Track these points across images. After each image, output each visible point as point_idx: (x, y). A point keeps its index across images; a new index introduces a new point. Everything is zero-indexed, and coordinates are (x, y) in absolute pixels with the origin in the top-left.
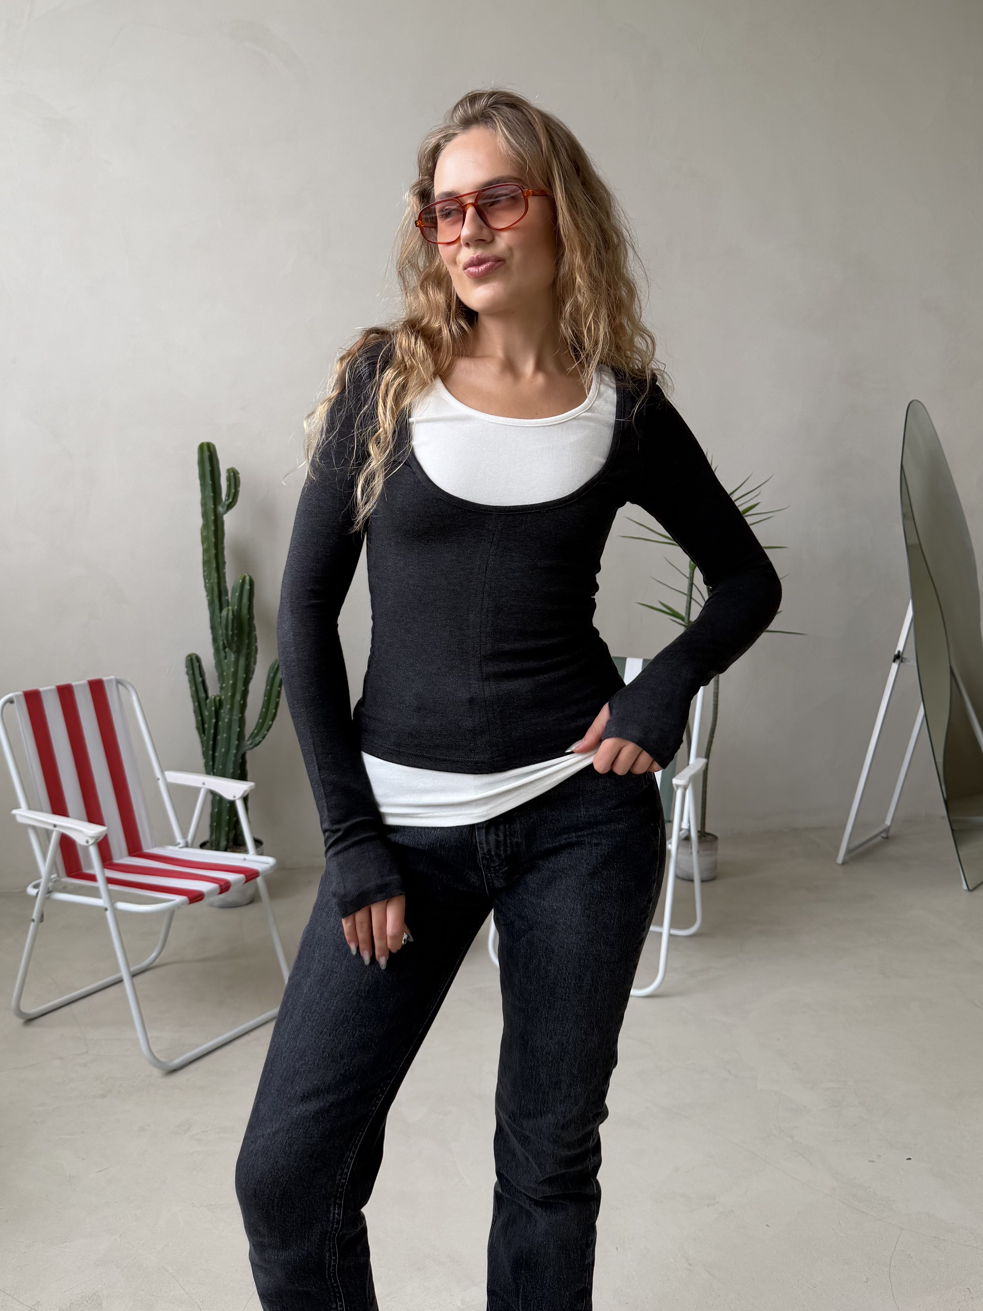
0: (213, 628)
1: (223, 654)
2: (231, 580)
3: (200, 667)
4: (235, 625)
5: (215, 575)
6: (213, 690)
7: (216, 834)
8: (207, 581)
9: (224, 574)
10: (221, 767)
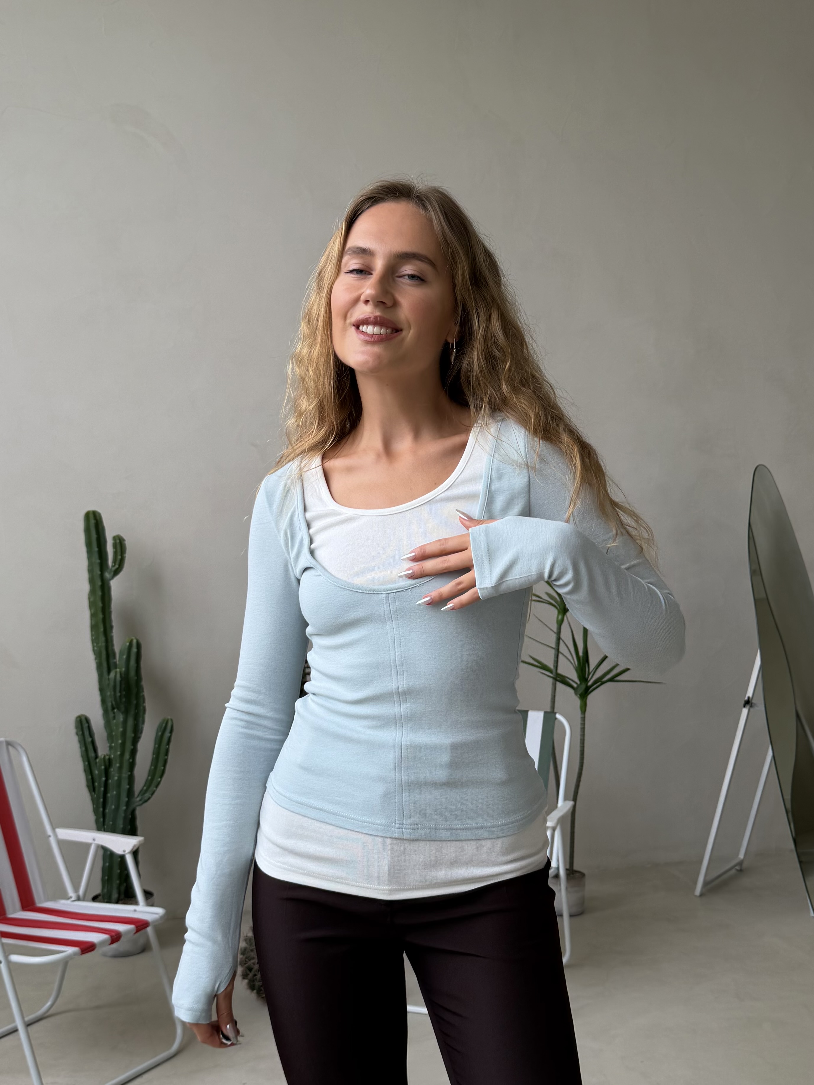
0: (101, 690)
1: (111, 715)
2: (118, 644)
3: (89, 728)
4: (123, 686)
5: (102, 639)
6: (103, 750)
7: (107, 887)
8: (95, 644)
9: (112, 637)
10: (111, 823)
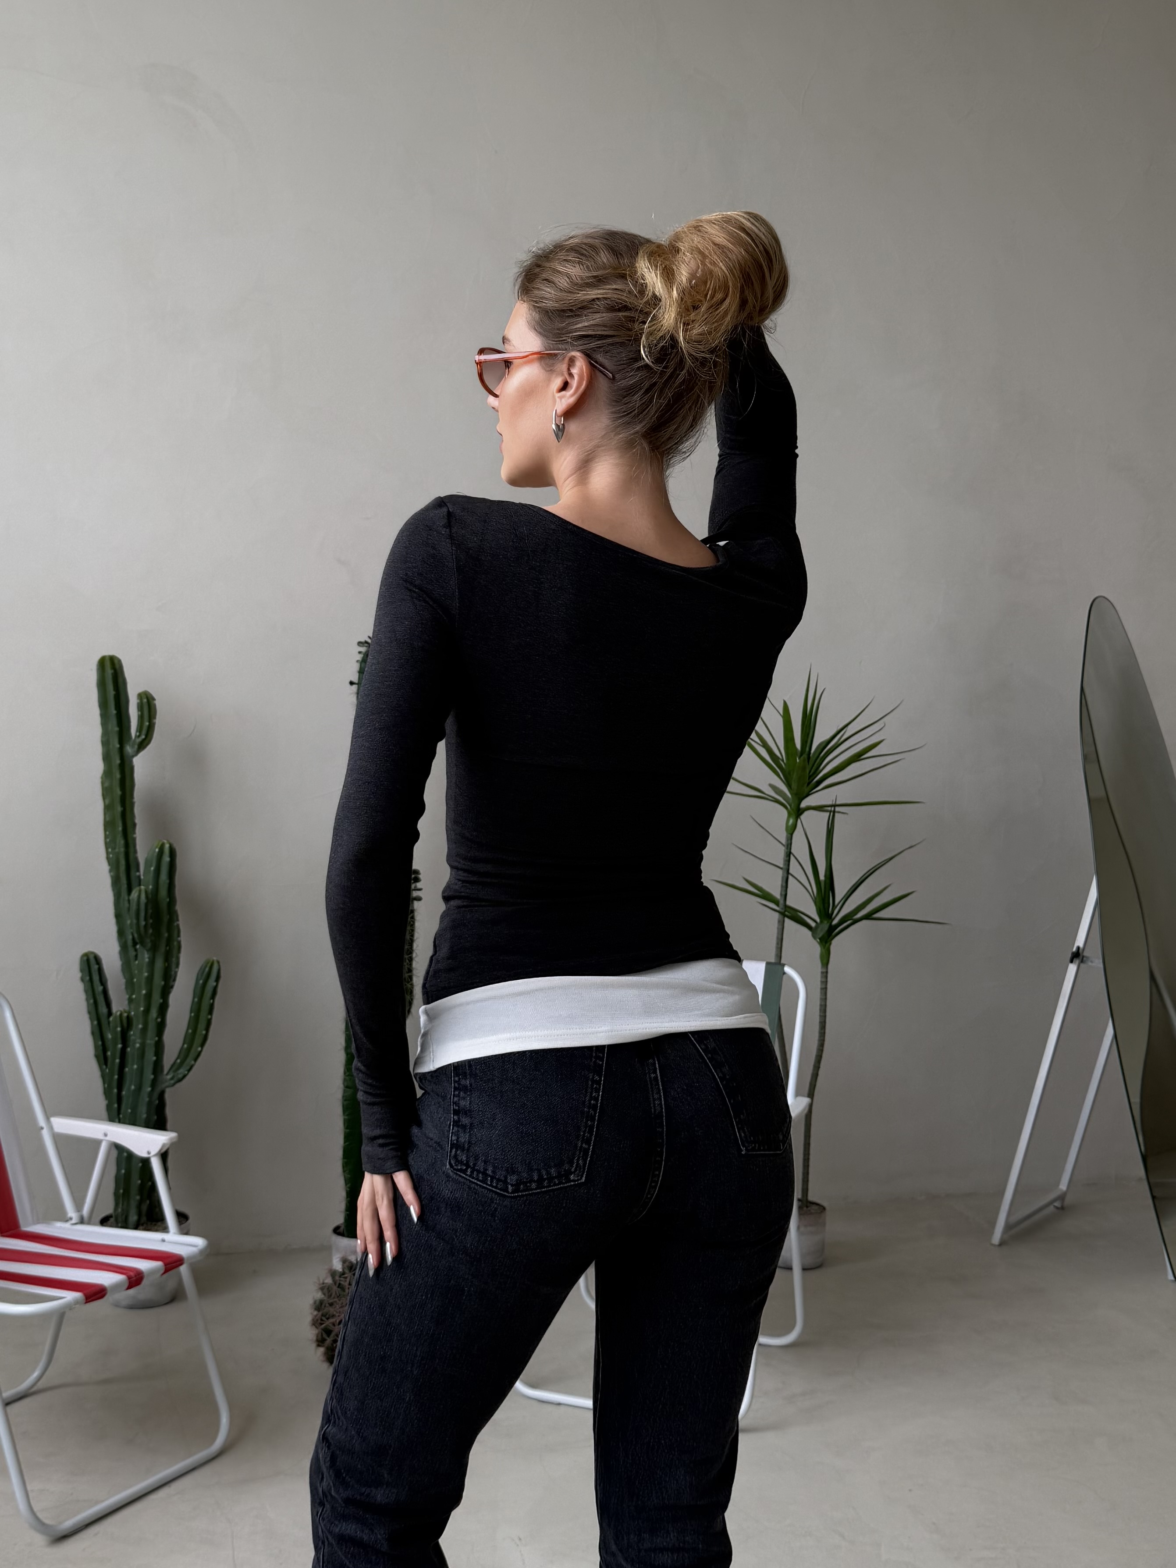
0: (118, 916)
1: (132, 953)
2: (143, 851)
3: (100, 971)
4: (150, 911)
5: (121, 842)
6: (119, 1003)
7: (123, 1205)
8: (110, 850)
9: (134, 839)
10: (129, 1111)
